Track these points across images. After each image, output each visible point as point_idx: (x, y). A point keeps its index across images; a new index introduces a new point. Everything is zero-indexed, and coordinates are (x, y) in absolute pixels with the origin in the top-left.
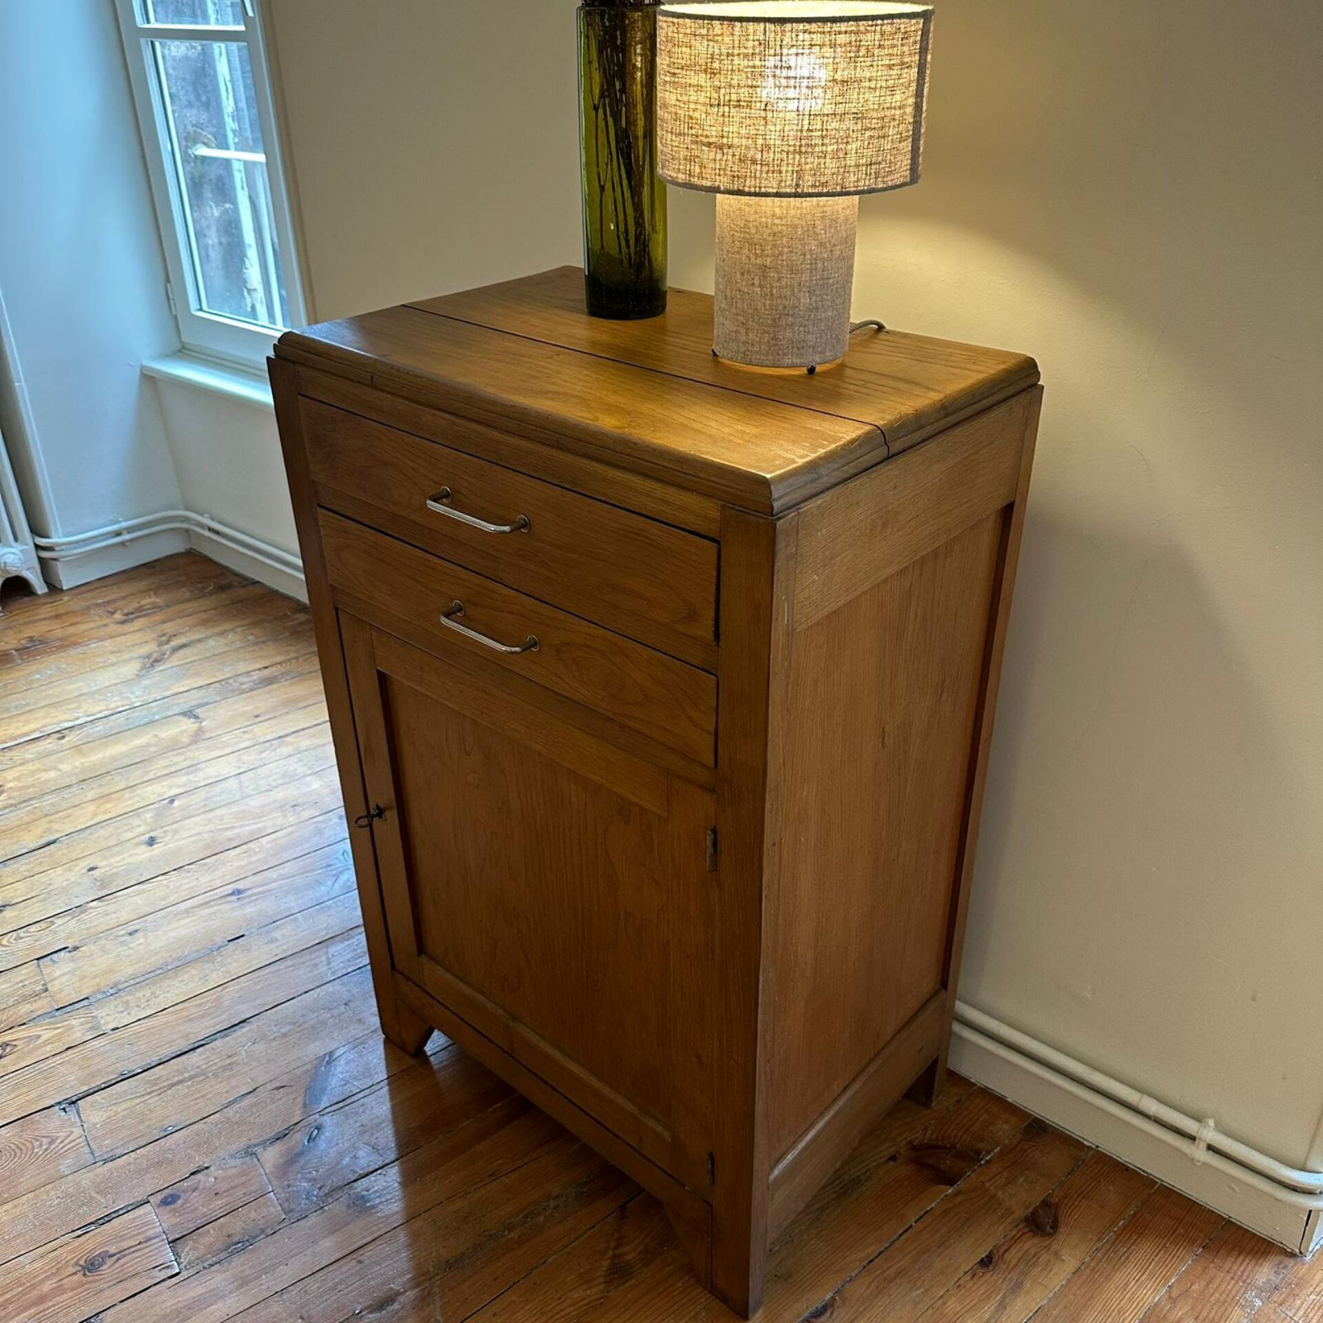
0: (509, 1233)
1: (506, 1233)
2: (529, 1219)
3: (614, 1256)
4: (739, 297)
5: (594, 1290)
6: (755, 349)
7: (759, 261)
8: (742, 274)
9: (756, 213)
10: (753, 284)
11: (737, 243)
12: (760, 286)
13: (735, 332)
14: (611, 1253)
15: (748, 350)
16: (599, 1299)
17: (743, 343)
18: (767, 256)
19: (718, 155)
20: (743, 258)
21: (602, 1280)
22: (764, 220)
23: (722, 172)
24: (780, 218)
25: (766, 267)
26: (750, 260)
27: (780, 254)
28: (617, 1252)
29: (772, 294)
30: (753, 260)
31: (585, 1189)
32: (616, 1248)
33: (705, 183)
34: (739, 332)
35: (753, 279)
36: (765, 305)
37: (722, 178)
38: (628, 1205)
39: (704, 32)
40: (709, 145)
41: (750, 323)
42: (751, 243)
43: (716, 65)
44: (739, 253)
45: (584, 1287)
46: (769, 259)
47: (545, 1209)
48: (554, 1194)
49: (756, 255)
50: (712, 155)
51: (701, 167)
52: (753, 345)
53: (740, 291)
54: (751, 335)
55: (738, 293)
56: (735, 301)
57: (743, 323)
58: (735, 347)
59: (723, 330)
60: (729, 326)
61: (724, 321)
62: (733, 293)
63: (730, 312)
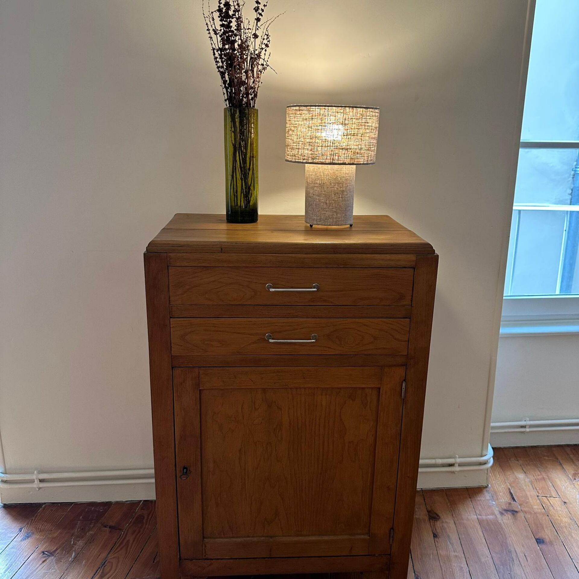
4: (333, 202)
6: (340, 220)
7: (341, 189)
8: (335, 194)
9: (341, 173)
10: (339, 197)
11: (333, 184)
12: (342, 197)
13: (332, 215)
15: (337, 220)
17: (335, 218)
18: (344, 187)
19: (346, 152)
20: (335, 189)
22: (343, 175)
23: (347, 158)
24: (348, 174)
25: (343, 191)
26: (338, 189)
27: (347, 186)
29: (345, 200)
30: (339, 189)
33: (340, 162)
34: (334, 215)
35: (339, 195)
36: (343, 204)
37: (347, 159)
39: (342, 111)
40: (342, 149)
41: (338, 211)
42: (339, 183)
43: (347, 122)
44: (333, 187)
46: (344, 188)
49: (340, 187)
50: (343, 152)
51: (338, 156)
52: (339, 218)
53: (334, 200)
54: (338, 215)
55: (333, 201)
56: (331, 204)
57: (335, 211)
58: (331, 221)
59: (324, 215)
60: (328, 213)
61: (325, 212)
62: (331, 202)
63: (329, 208)
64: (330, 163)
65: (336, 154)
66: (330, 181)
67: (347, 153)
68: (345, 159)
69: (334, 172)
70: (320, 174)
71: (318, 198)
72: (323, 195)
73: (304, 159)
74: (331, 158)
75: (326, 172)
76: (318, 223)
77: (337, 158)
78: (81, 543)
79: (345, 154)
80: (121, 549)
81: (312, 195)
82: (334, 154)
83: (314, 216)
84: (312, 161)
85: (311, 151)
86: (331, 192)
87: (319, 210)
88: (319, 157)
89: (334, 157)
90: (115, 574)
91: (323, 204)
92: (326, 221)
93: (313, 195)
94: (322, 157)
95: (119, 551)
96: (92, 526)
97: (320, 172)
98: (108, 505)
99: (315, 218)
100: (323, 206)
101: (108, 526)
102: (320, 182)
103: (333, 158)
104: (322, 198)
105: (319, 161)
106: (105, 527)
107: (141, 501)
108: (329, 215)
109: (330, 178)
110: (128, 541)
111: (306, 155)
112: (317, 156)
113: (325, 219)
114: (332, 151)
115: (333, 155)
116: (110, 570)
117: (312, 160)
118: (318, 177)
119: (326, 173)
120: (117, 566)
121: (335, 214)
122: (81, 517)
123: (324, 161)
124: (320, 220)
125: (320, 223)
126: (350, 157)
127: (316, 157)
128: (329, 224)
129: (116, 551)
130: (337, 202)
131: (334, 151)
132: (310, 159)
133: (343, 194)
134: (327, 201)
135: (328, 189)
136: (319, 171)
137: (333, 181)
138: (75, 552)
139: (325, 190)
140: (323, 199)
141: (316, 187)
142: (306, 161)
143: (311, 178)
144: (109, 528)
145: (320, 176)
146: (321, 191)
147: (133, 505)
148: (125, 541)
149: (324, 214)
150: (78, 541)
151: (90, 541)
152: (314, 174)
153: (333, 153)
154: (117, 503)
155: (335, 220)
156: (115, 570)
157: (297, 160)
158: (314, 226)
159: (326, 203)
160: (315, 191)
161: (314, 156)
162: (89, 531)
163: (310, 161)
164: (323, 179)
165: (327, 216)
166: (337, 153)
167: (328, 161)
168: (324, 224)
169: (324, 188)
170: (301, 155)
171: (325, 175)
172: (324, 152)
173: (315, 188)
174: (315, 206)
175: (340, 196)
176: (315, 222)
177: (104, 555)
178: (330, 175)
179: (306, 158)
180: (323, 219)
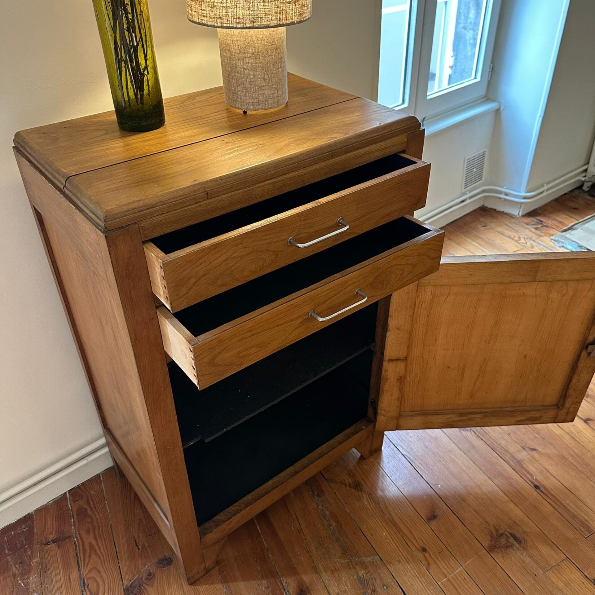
0: (333, 526)
1: (332, 528)
2: (327, 518)
3: (350, 487)
5: (364, 496)
8: (274, 65)
14: (348, 488)
15: (279, 100)
16: (368, 495)
19: (293, 6)
20: (274, 57)
21: (360, 493)
22: (280, 36)
23: (295, 14)
28: (348, 485)
31: (316, 493)
32: (346, 485)
33: (287, 22)
37: (295, 17)
38: (326, 478)
41: (278, 87)
44: (271, 55)
45: (362, 499)
47: (323, 510)
48: (316, 506)
49: (279, 54)
50: (291, 7)
51: (286, 14)
52: (280, 96)
53: (273, 73)
54: (279, 92)
55: (272, 75)
56: (271, 79)
57: (276, 88)
58: (272, 101)
59: (263, 96)
60: (267, 92)
61: (264, 91)
62: (270, 76)
63: (268, 85)
64: (277, 25)
65: (283, 12)
66: (266, 47)
67: (295, 8)
68: (293, 17)
69: (270, 34)
70: (252, 38)
71: (253, 73)
72: (259, 68)
73: (238, 23)
74: (277, 18)
75: (261, 34)
76: (255, 108)
77: (284, 16)
78: (33, 579)
79: (292, 9)
80: (90, 557)
81: (242, 70)
82: (281, 11)
83: (249, 98)
84: (251, 25)
85: (248, 9)
86: (268, 63)
87: (256, 90)
88: (261, 18)
89: (281, 16)
90: (107, 587)
91: (261, 81)
92: (266, 103)
93: (244, 69)
94: (266, 18)
95: (89, 561)
96: (29, 552)
97: (252, 36)
98: (28, 518)
99: (250, 101)
100: (261, 83)
101: (49, 542)
102: (254, 50)
103: (280, 18)
104: (258, 73)
105: (262, 23)
106: (47, 544)
107: (65, 493)
108: (269, 95)
109: (266, 44)
110: (90, 544)
111: (241, 17)
112: (259, 17)
113: (264, 101)
114: (278, 7)
115: (280, 13)
116: (98, 585)
117: (251, 23)
118: (249, 43)
119: (260, 36)
120: (102, 577)
121: (275, 92)
122: (7, 551)
123: (269, 23)
124: (258, 103)
125: (259, 107)
126: (298, 12)
127: (257, 18)
128: (270, 107)
129: (86, 564)
130: (276, 75)
131: (280, 7)
132: (248, 21)
133: (282, 63)
134: (265, 75)
135: (265, 59)
136: (250, 35)
137: (270, 47)
138: (35, 593)
139: (261, 61)
140: (259, 75)
141: (248, 57)
142: (242, 25)
143: (238, 46)
144: (54, 543)
145: (252, 42)
146: (256, 63)
147: (60, 502)
148: (87, 547)
149: (263, 94)
150: (29, 578)
151: (44, 569)
152: (242, 39)
153: (279, 10)
154: (38, 511)
155: (276, 100)
156: (104, 583)
157: (225, 25)
158: (249, 112)
159: (265, 79)
160: (246, 63)
161: (254, 17)
162: (30, 559)
163: (248, 25)
164: (256, 45)
165: (267, 96)
166: (284, 10)
167: (274, 23)
168: (264, 107)
169: (259, 58)
170: (232, 17)
171: (259, 39)
172: (267, 10)
173: (247, 60)
174: (248, 85)
175: (279, 66)
176: (251, 107)
177: (75, 575)
178: (265, 38)
179: (241, 20)
180: (262, 101)
